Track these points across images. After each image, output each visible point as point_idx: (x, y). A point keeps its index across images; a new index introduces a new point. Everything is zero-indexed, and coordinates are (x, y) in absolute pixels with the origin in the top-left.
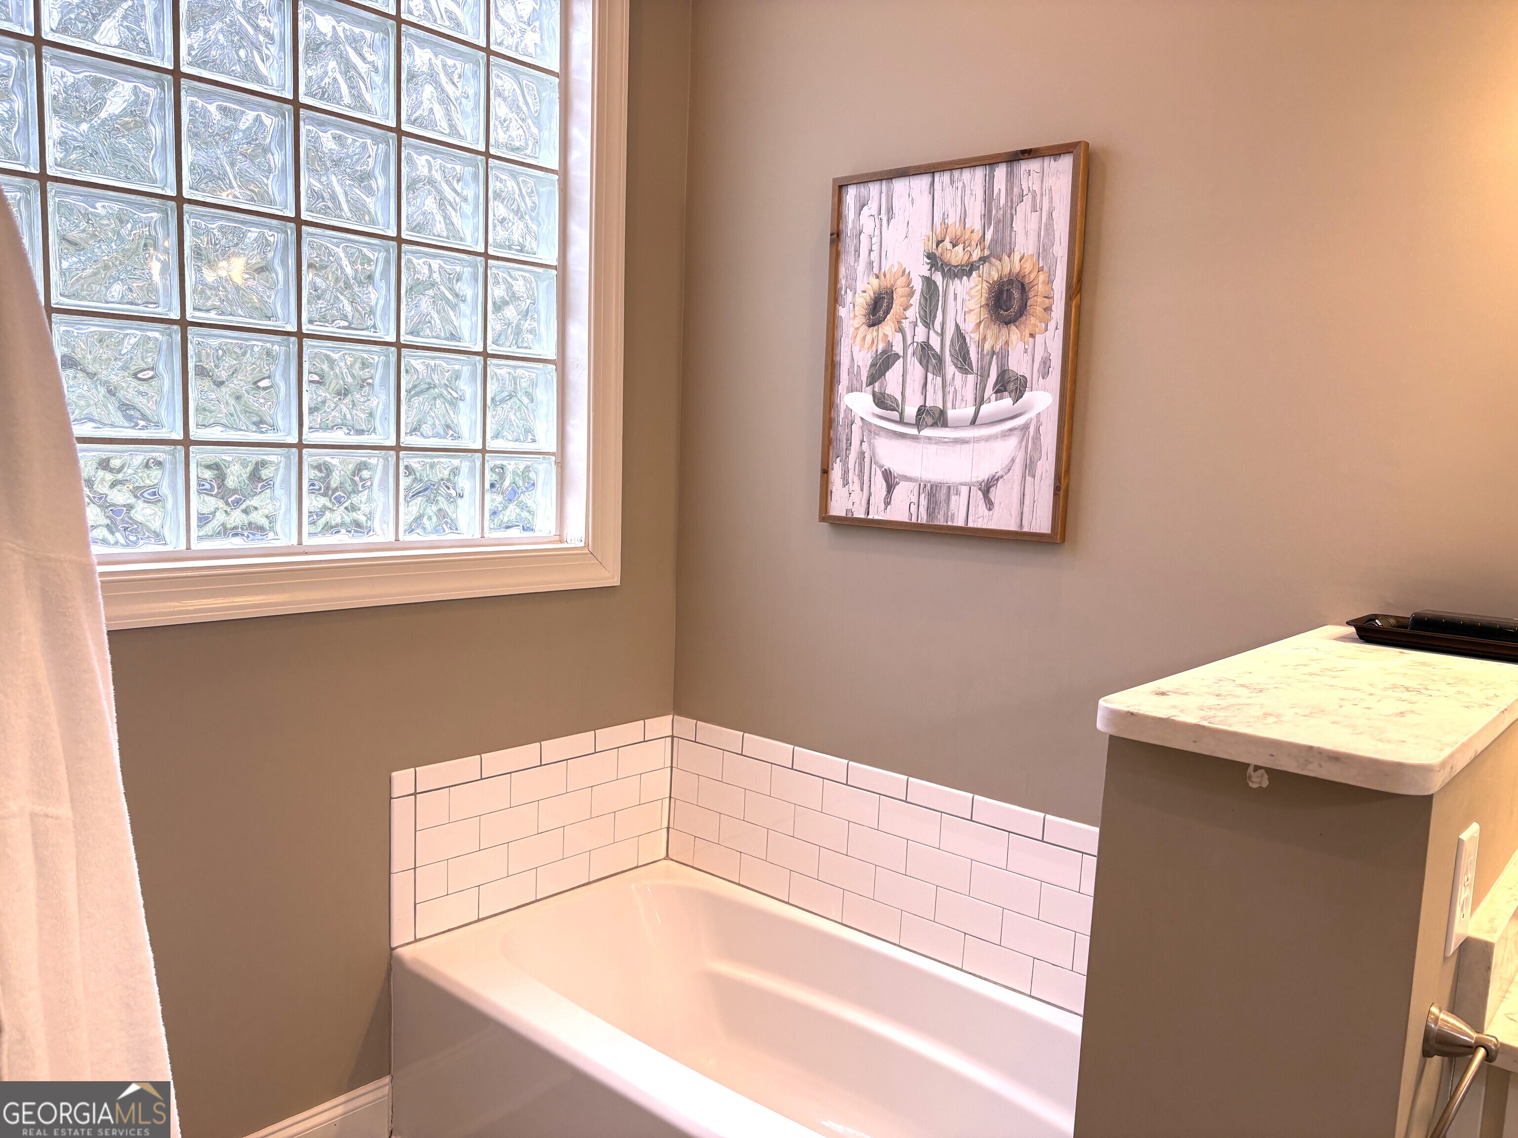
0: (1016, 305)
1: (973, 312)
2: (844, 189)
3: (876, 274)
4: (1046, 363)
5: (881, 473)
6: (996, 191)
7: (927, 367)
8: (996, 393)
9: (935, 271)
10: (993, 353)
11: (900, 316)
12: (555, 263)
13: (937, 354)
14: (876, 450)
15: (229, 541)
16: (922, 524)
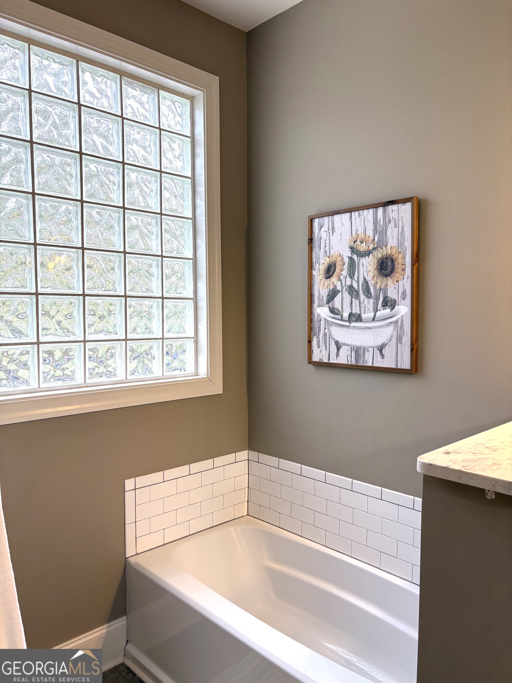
0: (390, 268)
1: (371, 272)
2: (313, 220)
3: (328, 256)
4: (404, 293)
5: (334, 342)
6: (379, 219)
7: (352, 296)
8: (383, 306)
9: (354, 254)
10: (381, 289)
11: (339, 274)
12: (192, 257)
13: (356, 290)
14: (331, 332)
15: (56, 383)
16: (353, 365)
